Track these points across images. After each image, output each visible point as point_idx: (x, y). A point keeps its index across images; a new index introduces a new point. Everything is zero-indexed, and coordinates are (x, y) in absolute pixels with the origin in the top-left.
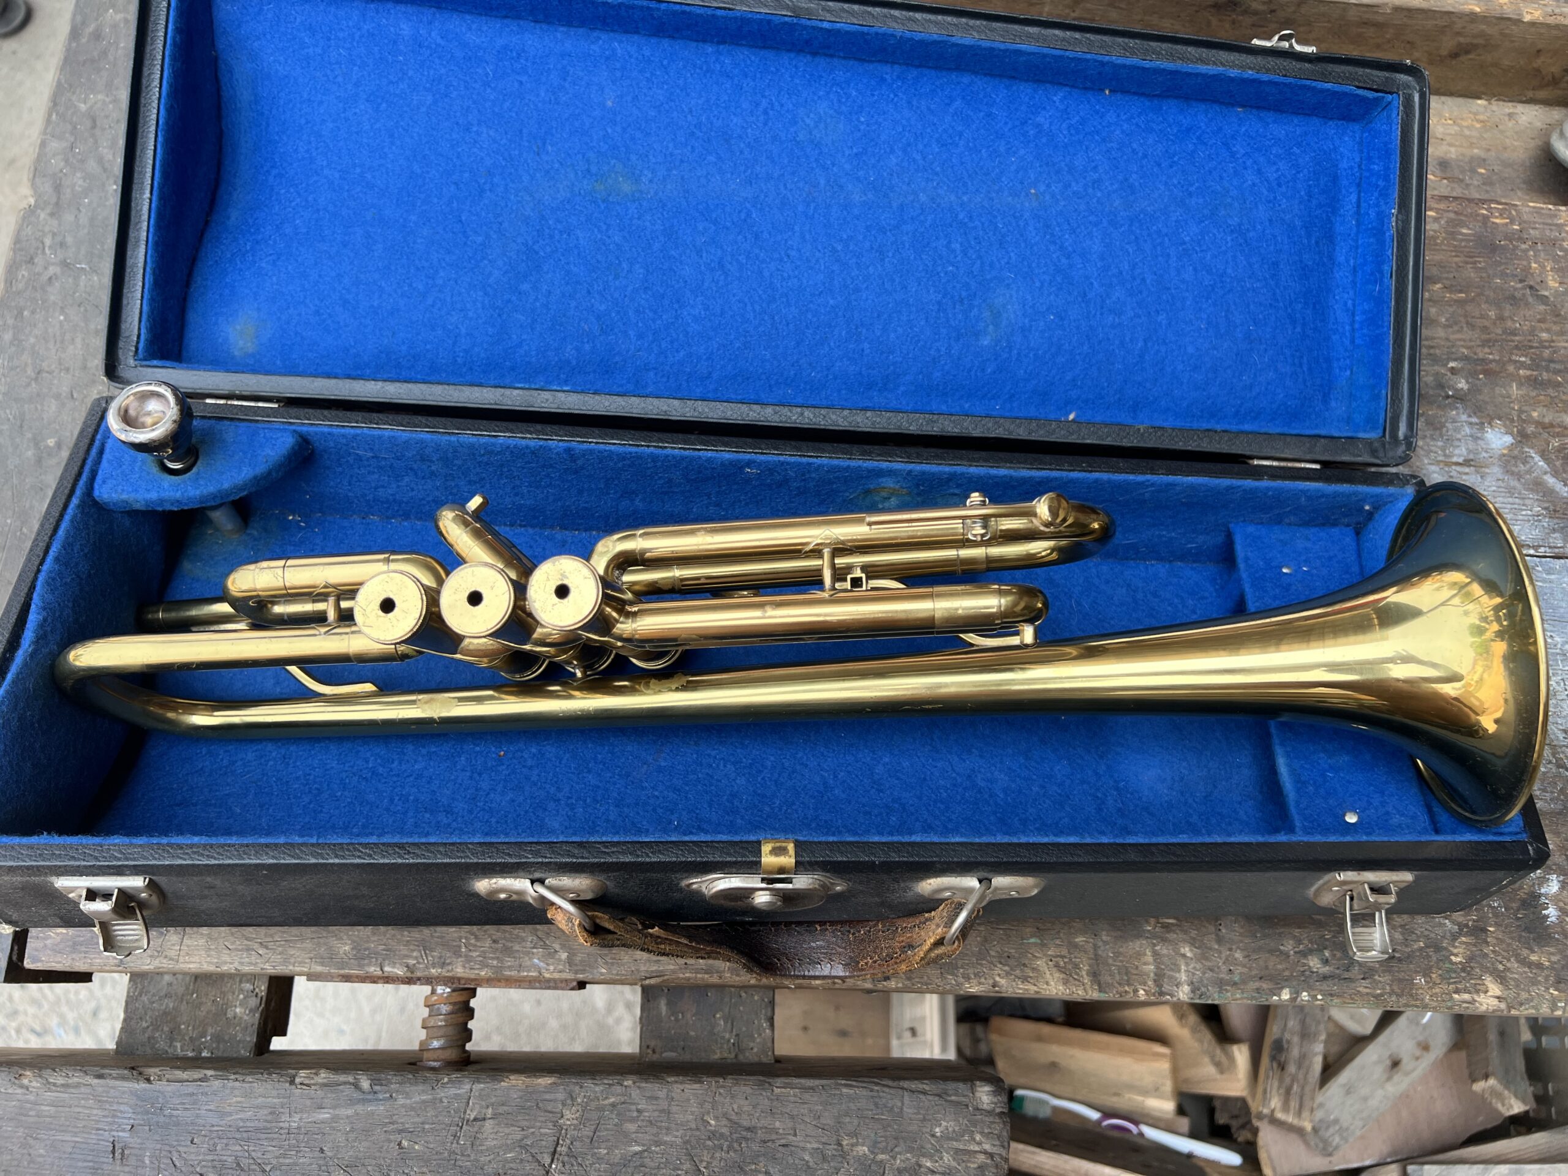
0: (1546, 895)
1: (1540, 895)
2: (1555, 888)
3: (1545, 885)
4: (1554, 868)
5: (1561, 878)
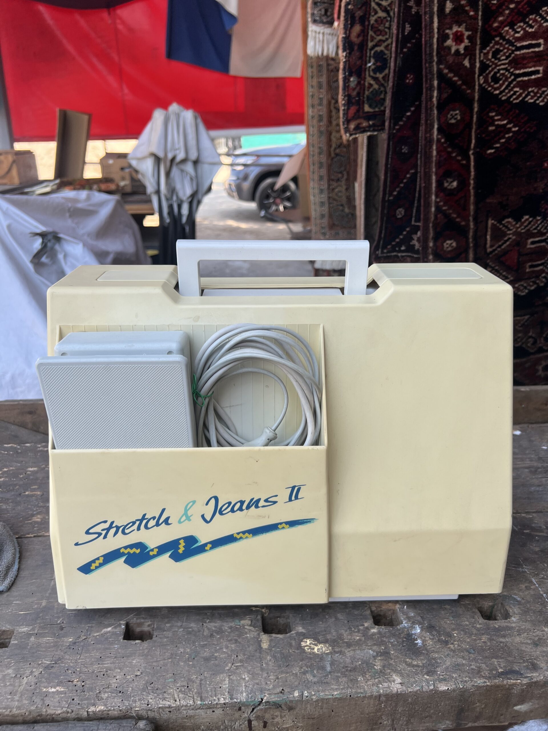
0: (415, 634)
1: (412, 634)
2: (419, 631)
3: (413, 630)
4: (416, 622)
5: (420, 626)
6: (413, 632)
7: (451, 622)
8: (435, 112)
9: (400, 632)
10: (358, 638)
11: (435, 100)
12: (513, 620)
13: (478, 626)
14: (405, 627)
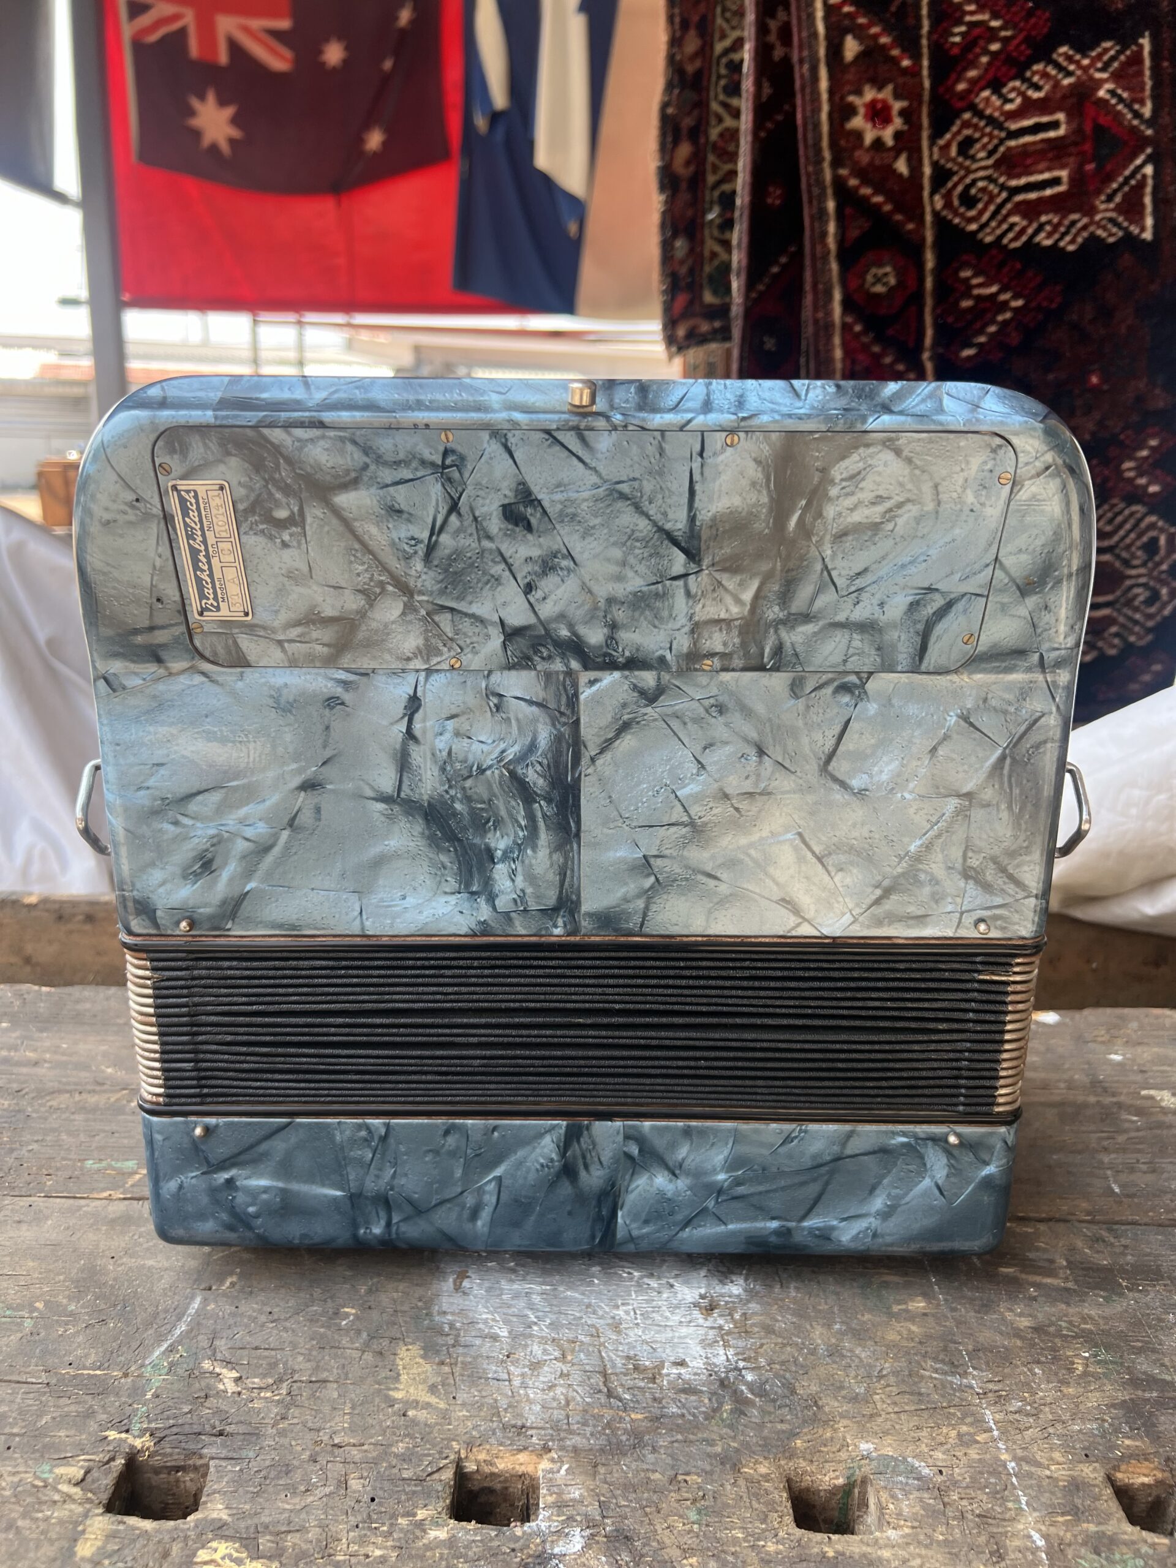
0: (561, 1557)
1: (552, 1556)
2: (578, 1547)
3: (561, 1543)
4: (579, 1518)
5: (588, 1532)
6: (556, 1550)
7: (687, 1527)
8: (834, 266)
9: (517, 1546)
10: (378, 1553)
11: (831, 242)
12: (888, 1538)
13: (771, 1547)
14: (539, 1533)
